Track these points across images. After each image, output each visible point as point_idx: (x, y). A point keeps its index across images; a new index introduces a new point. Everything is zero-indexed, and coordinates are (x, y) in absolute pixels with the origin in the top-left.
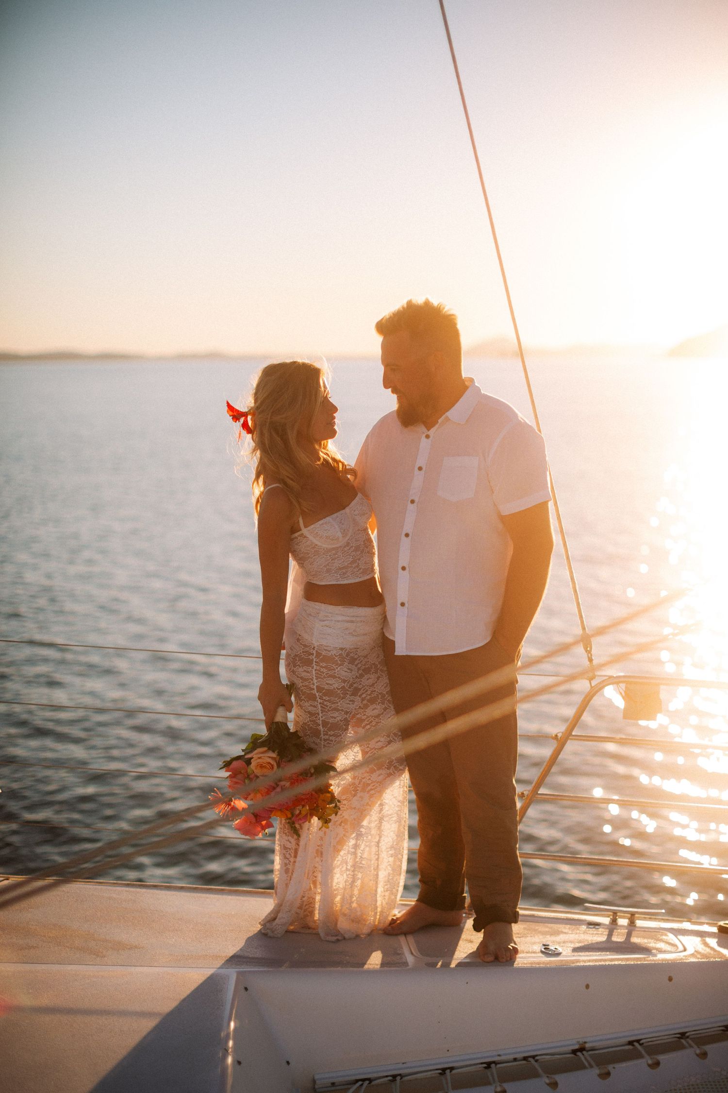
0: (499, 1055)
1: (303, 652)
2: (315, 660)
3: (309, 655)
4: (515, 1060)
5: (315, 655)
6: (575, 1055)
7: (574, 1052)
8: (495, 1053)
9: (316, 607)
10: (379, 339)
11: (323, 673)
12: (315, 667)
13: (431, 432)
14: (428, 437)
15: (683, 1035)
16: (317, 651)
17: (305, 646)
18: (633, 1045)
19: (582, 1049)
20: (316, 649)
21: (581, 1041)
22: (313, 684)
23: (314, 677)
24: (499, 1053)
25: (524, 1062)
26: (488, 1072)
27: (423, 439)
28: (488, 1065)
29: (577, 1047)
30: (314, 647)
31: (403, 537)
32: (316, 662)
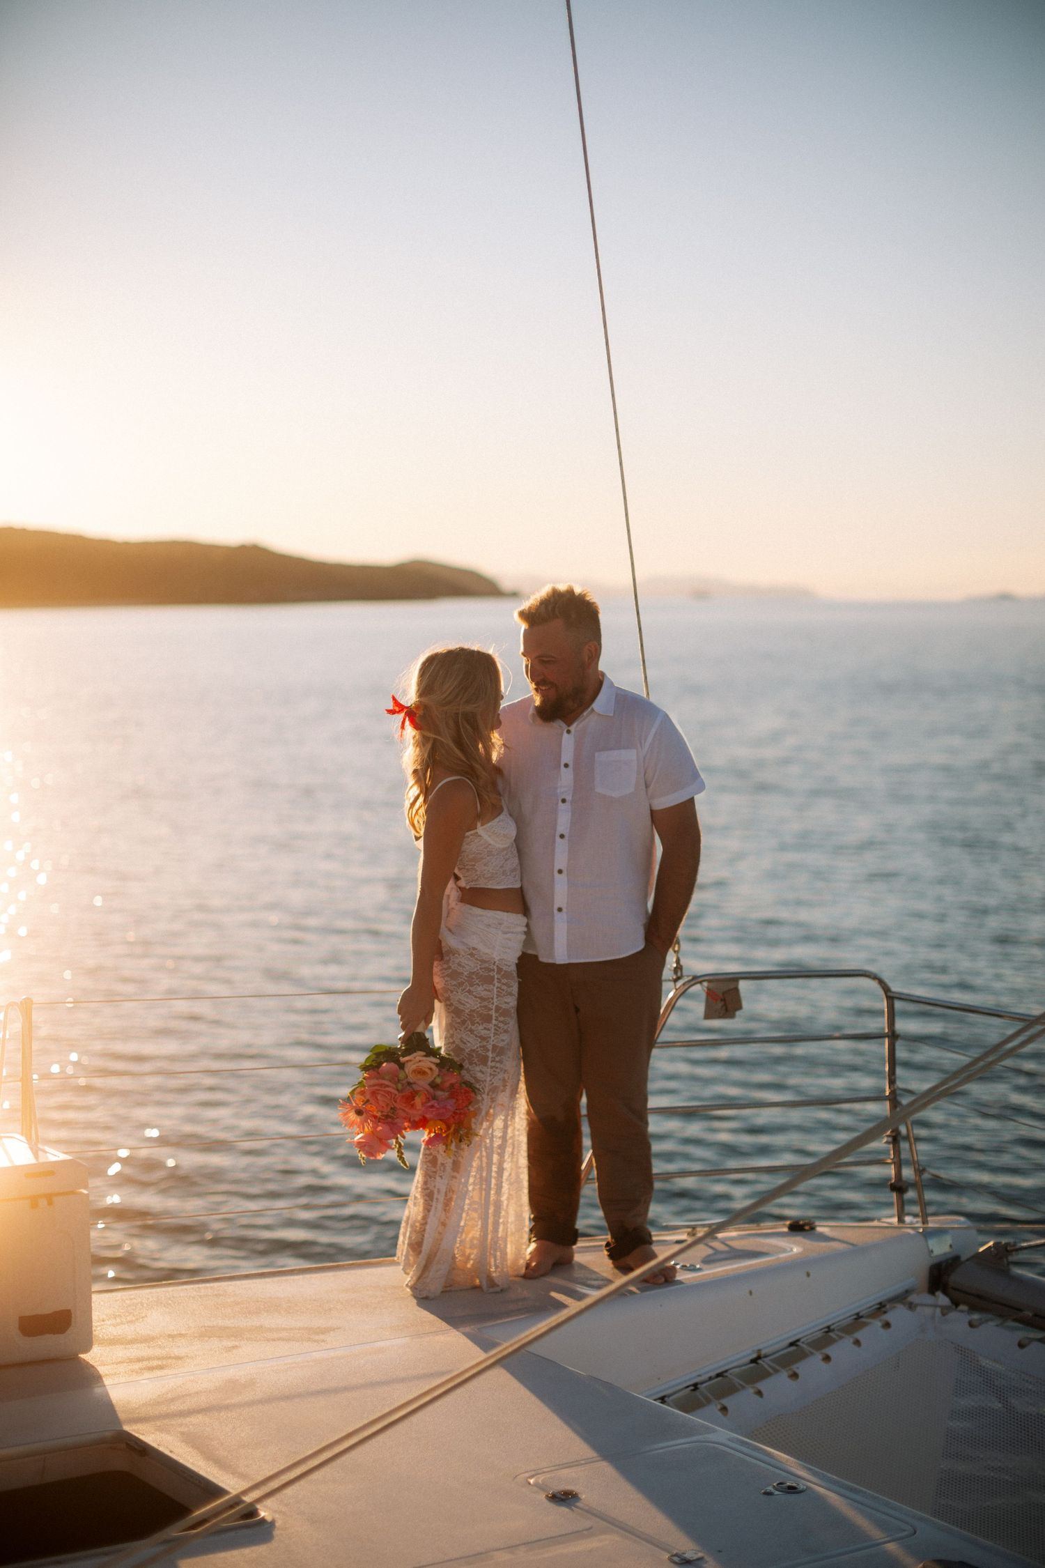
0: (699, 1376)
1: (481, 969)
2: (496, 976)
3: (490, 971)
4: (710, 1378)
5: (496, 970)
6: (757, 1363)
7: (754, 1361)
8: (695, 1374)
9: (497, 916)
10: (523, 626)
11: (503, 990)
12: (497, 984)
13: (572, 728)
14: (569, 732)
15: (829, 1329)
16: (497, 966)
17: (483, 961)
18: (797, 1346)
19: (759, 1358)
20: (496, 964)
21: (756, 1348)
22: (493, 1004)
23: (495, 996)
24: (698, 1373)
25: (720, 1379)
26: (697, 1393)
27: (565, 734)
28: (696, 1386)
29: (754, 1356)
30: (495, 962)
31: (558, 839)
32: (498, 979)
